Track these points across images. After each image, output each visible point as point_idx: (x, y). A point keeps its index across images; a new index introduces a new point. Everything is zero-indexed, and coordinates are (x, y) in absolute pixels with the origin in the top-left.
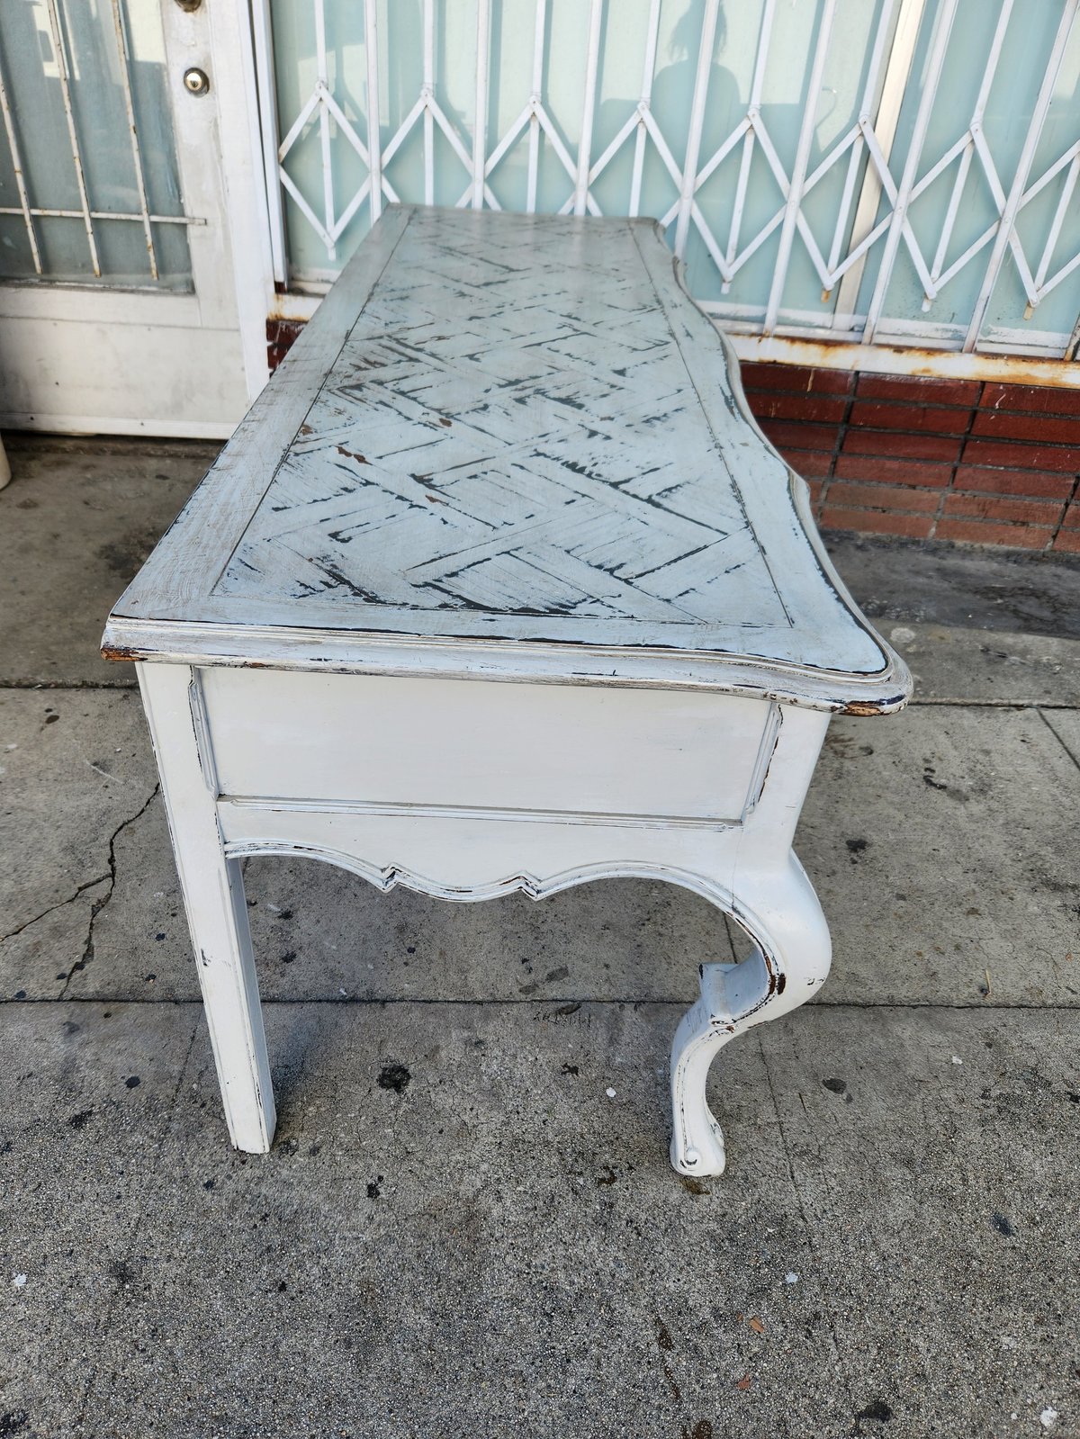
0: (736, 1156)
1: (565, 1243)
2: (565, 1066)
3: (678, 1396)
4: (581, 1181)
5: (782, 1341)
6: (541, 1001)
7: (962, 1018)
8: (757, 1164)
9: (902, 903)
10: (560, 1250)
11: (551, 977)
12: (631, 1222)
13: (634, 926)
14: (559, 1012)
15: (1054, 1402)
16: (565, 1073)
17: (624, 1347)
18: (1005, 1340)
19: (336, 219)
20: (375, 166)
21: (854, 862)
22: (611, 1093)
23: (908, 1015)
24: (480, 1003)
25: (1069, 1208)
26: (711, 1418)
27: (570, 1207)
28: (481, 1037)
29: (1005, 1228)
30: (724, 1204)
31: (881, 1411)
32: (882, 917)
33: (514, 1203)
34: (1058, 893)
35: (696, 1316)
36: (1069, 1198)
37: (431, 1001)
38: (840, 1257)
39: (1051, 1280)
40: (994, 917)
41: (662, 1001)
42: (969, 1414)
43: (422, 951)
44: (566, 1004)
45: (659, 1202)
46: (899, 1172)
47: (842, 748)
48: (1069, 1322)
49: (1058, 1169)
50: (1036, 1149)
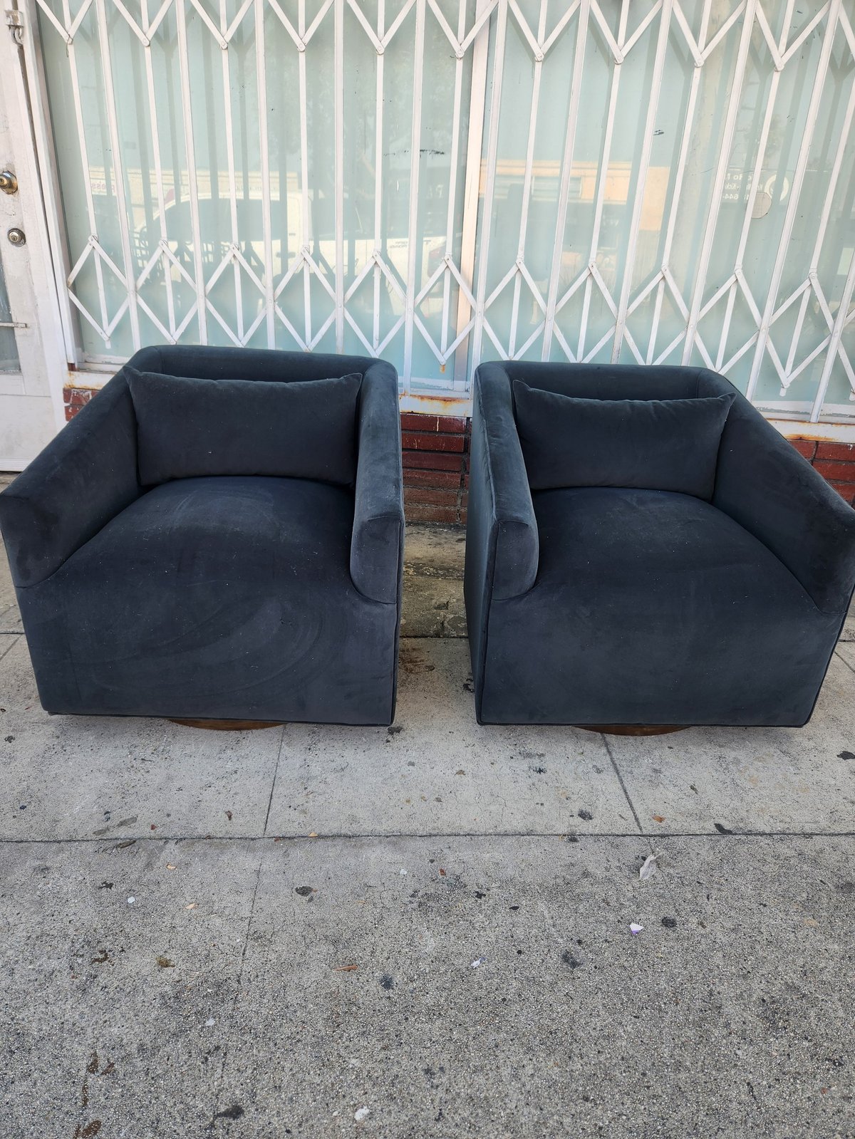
0: (207, 941)
1: (48, 1003)
2: (104, 883)
3: (85, 1104)
4: (80, 961)
5: (182, 1066)
6: (105, 840)
7: (419, 843)
8: (221, 946)
9: (411, 767)
10: (42, 1008)
11: (122, 824)
12: (106, 987)
13: (201, 788)
14: (117, 846)
15: (371, 1103)
16: (101, 888)
17: (60, 1073)
18: (353, 1061)
19: (109, 322)
20: (131, 288)
21: (388, 741)
22: (131, 900)
23: (380, 842)
24: (59, 842)
25: (442, 969)
26: (103, 1119)
27: (64, 981)
28: (48, 864)
29: (387, 983)
30: (183, 974)
31: (236, 1112)
32: (392, 777)
33: (22, 976)
34: (528, 760)
35: (125, 1050)
36: (445, 963)
37: (22, 842)
38: (254, 1007)
39: (407, 1019)
40: (474, 776)
41: (200, 838)
42: (302, 1113)
43: (30, 808)
44: (124, 841)
45: (133, 974)
46: (325, 948)
47: (412, 667)
48: (407, 1048)
49: (446, 943)
50: (436, 930)
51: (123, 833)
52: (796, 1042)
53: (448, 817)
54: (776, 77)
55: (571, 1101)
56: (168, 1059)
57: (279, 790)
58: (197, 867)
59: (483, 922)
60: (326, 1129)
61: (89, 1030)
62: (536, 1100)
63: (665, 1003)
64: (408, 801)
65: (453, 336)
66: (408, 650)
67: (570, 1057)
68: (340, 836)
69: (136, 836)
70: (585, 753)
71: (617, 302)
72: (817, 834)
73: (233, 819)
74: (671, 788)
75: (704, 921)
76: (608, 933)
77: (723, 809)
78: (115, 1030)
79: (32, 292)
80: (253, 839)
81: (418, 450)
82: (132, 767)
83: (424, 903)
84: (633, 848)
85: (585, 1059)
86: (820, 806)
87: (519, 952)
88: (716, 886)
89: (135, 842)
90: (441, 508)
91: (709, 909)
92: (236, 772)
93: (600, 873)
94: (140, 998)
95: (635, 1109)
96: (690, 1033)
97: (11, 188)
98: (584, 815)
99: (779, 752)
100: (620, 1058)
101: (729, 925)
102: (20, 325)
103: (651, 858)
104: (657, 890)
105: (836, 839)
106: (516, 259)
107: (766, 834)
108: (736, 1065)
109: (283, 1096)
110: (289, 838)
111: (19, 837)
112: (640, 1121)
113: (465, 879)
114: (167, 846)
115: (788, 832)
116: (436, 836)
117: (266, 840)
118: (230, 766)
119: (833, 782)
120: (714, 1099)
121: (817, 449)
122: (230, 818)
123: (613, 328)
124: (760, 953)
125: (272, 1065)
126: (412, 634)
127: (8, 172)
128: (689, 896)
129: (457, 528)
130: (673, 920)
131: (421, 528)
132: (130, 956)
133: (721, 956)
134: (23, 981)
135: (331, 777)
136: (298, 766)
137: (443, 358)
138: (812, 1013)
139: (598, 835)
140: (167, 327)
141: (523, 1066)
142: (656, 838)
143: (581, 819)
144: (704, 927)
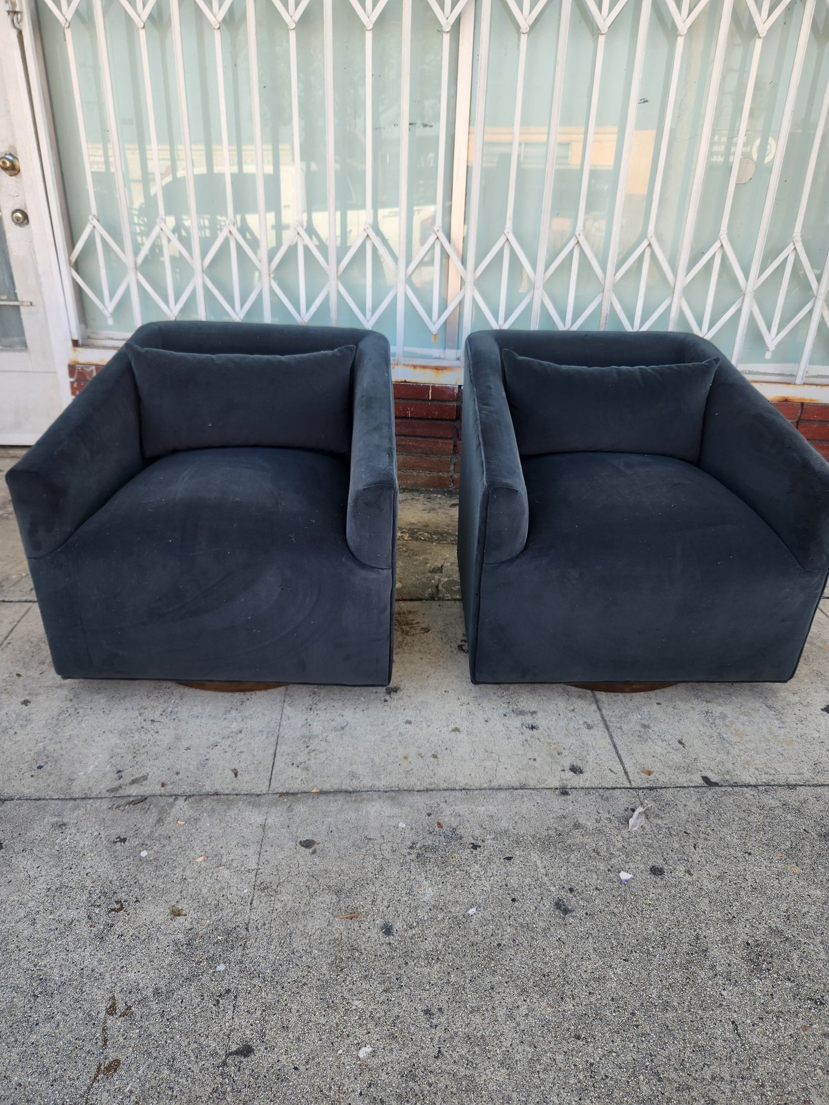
0: (216, 891)
1: (68, 951)
2: (119, 837)
3: (105, 1044)
4: (97, 911)
5: (195, 1008)
6: (118, 797)
7: (417, 798)
8: (230, 897)
9: (408, 725)
10: (63, 955)
11: (134, 782)
12: (122, 935)
13: (208, 747)
14: (129, 803)
15: (373, 1042)
16: (116, 842)
17: (81, 1015)
18: (356, 1003)
19: (111, 300)
20: (131, 265)
21: (386, 701)
22: (144, 854)
23: (380, 797)
24: (75, 799)
25: (440, 917)
26: (122, 1059)
27: (83, 929)
28: (65, 820)
29: (388, 930)
30: (194, 923)
31: (246, 1051)
32: (390, 735)
33: (43, 926)
34: (521, 717)
35: (141, 994)
36: (443, 911)
37: (40, 799)
38: (262, 953)
39: (406, 963)
40: (469, 733)
41: (208, 795)
42: (309, 1051)
43: (47, 767)
44: (136, 798)
45: (147, 923)
46: (329, 898)
47: (408, 629)
48: (407, 990)
49: (443, 892)
50: (433, 880)
51: (135, 791)
52: (779, 983)
53: (443, 773)
54: (759, 44)
55: (564, 1039)
56: (182, 1002)
57: (282, 748)
58: (206, 822)
59: (478, 872)
60: (331, 1066)
61: (108, 975)
62: (531, 1038)
63: (653, 947)
64: (406, 758)
65: (444, 305)
66: (404, 613)
67: (562, 998)
68: (341, 792)
69: (147, 794)
70: (576, 710)
71: (604, 269)
72: (801, 785)
73: (239, 776)
74: (659, 742)
75: (691, 870)
76: (599, 881)
77: (710, 762)
78: (132, 975)
79: (36, 270)
80: (258, 795)
81: (411, 418)
82: (142, 728)
83: (423, 855)
84: (623, 799)
85: (577, 1000)
86: (804, 758)
87: (514, 900)
88: (702, 836)
89: (146, 799)
90: (435, 474)
91: (696, 858)
92: (241, 732)
93: (590, 824)
94: (154, 945)
95: (624, 1046)
96: (677, 975)
97: (13, 170)
98: (575, 770)
99: (764, 707)
100: (610, 998)
101: (715, 872)
102: (25, 304)
103: (640, 809)
104: (646, 840)
105: (819, 790)
106: (504, 228)
107: (751, 786)
108: (721, 1005)
109: (291, 1036)
110: (293, 794)
111: (37, 795)
112: (629, 1058)
113: (461, 831)
114: (177, 803)
115: (772, 783)
116: (432, 790)
117: (271, 796)
118: (234, 726)
119: (818, 735)
120: (700, 1037)
121: (802, 411)
122: (236, 775)
123: (601, 294)
124: (745, 899)
125: (280, 1007)
126: (408, 597)
127: (11, 155)
128: (677, 846)
129: (451, 494)
130: (661, 868)
131: (416, 494)
132: (145, 906)
133: (707, 902)
134: (44, 930)
135: (331, 736)
136: (299, 725)
137: (435, 327)
138: (795, 955)
139: (588, 788)
140: (167, 302)
141: (518, 1007)
142: (645, 791)
143: (572, 773)
144: (691, 874)
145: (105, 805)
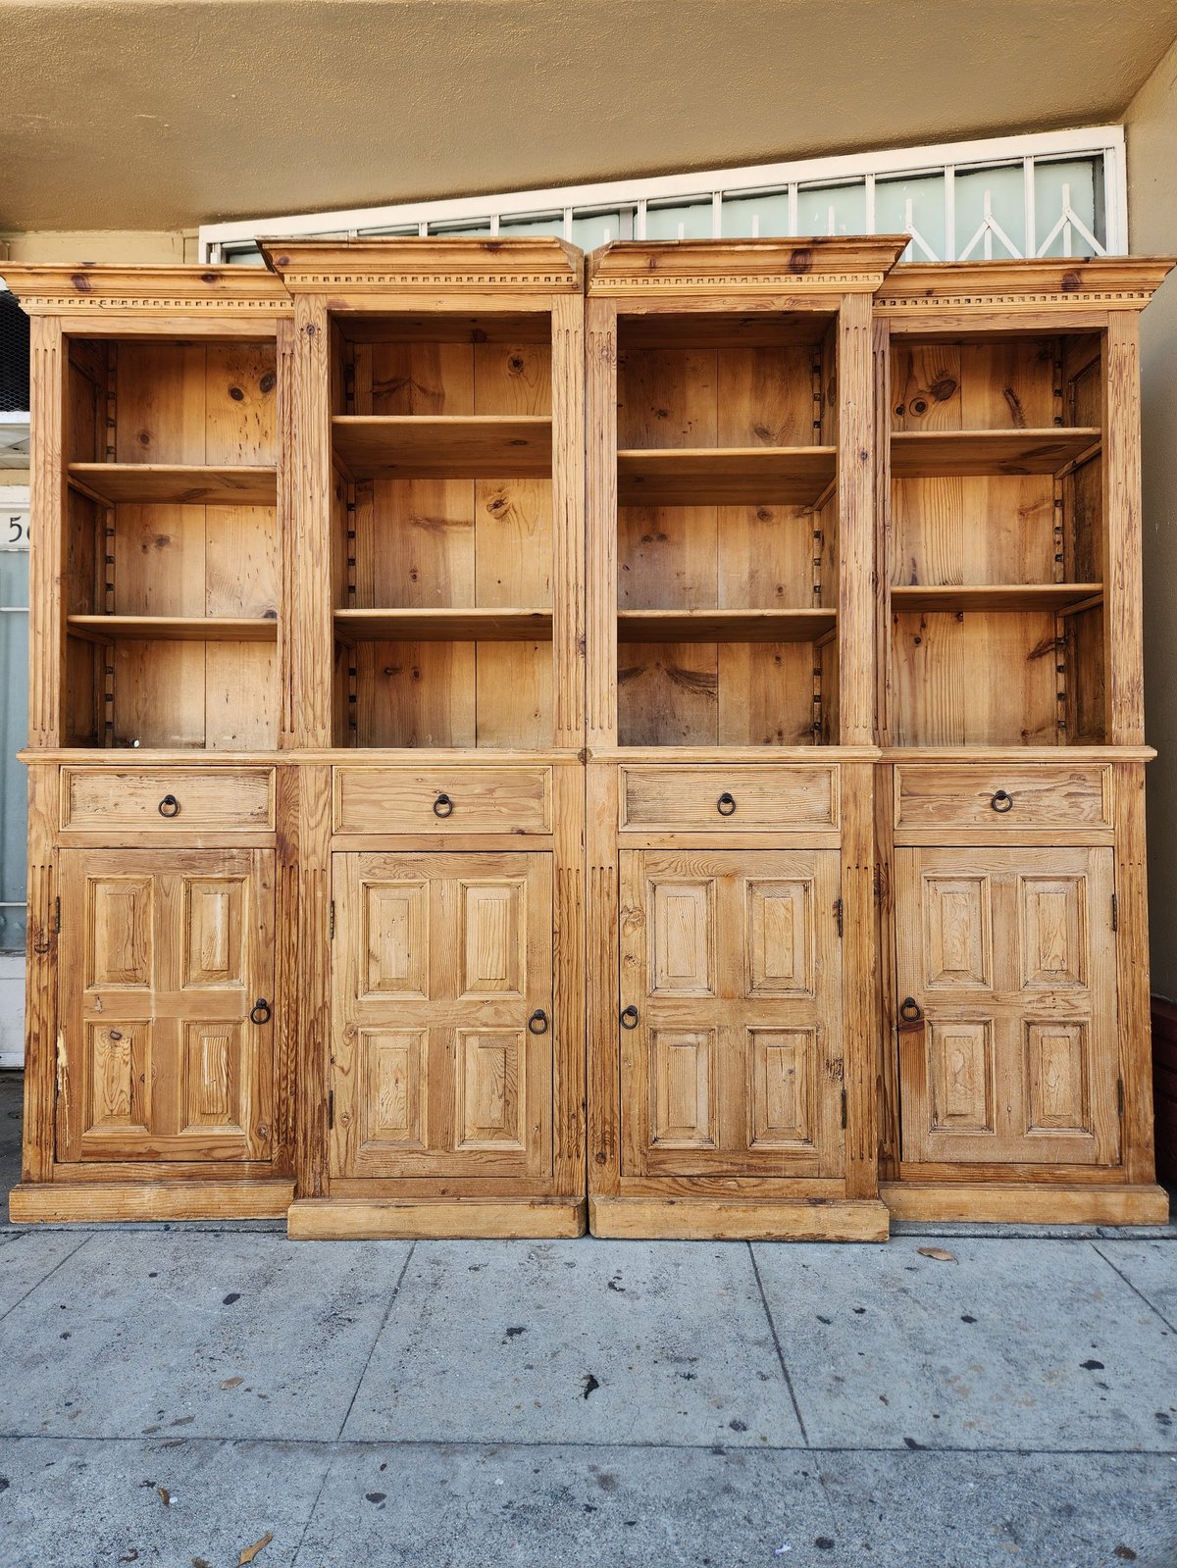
2: (146, 1481)
4: (106, 1559)
6: (155, 1439)
7: (525, 1452)
9: (528, 1371)
11: (178, 1422)
13: (274, 1389)
14: (166, 1445)
16: (142, 1486)
22: (173, 1500)
23: (477, 1451)
24: (103, 1439)
28: (86, 1461)
32: (502, 1381)
34: (676, 1364)
40: (605, 1381)
41: (262, 1440)
43: (77, 1405)
44: (175, 1440)
46: (390, 1559)
47: (550, 1264)
49: (538, 1557)
50: (529, 1544)
51: (176, 1432)
57: (364, 1392)
58: (255, 1469)
59: (588, 1537)
64: (518, 1407)
68: (428, 1442)
69: (189, 1436)
70: (750, 1359)
72: (1037, 1452)
74: (854, 1398)
75: (870, 1543)
76: (745, 1553)
80: (324, 1443)
82: (198, 1367)
83: (520, 1515)
84: (794, 1461)
86: (1047, 1421)
88: (893, 1505)
89: (187, 1441)
91: (880, 1530)
93: (745, 1488)
98: (737, 1426)
99: (1003, 1361)
101: (902, 1548)
104: (816, 1508)
105: (1061, 1457)
107: (970, 1451)
110: (368, 1443)
111: (59, 1434)
113: (574, 1491)
114: (224, 1447)
115: (999, 1448)
116: (546, 1444)
117: (340, 1444)
118: (309, 1367)
119: (1069, 1394)
130: (830, 1540)
132: (163, 1556)
135: (428, 1380)
136: (391, 1369)
139: (750, 1447)
142: (825, 1453)
143: (732, 1430)
144: (869, 1549)
145: (136, 1446)
